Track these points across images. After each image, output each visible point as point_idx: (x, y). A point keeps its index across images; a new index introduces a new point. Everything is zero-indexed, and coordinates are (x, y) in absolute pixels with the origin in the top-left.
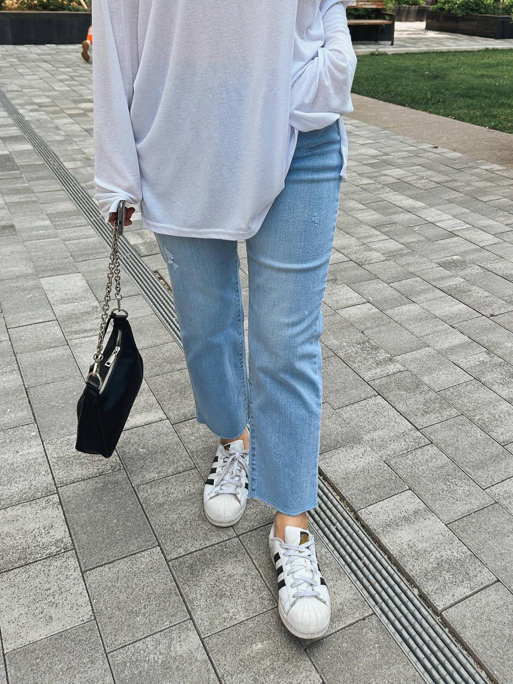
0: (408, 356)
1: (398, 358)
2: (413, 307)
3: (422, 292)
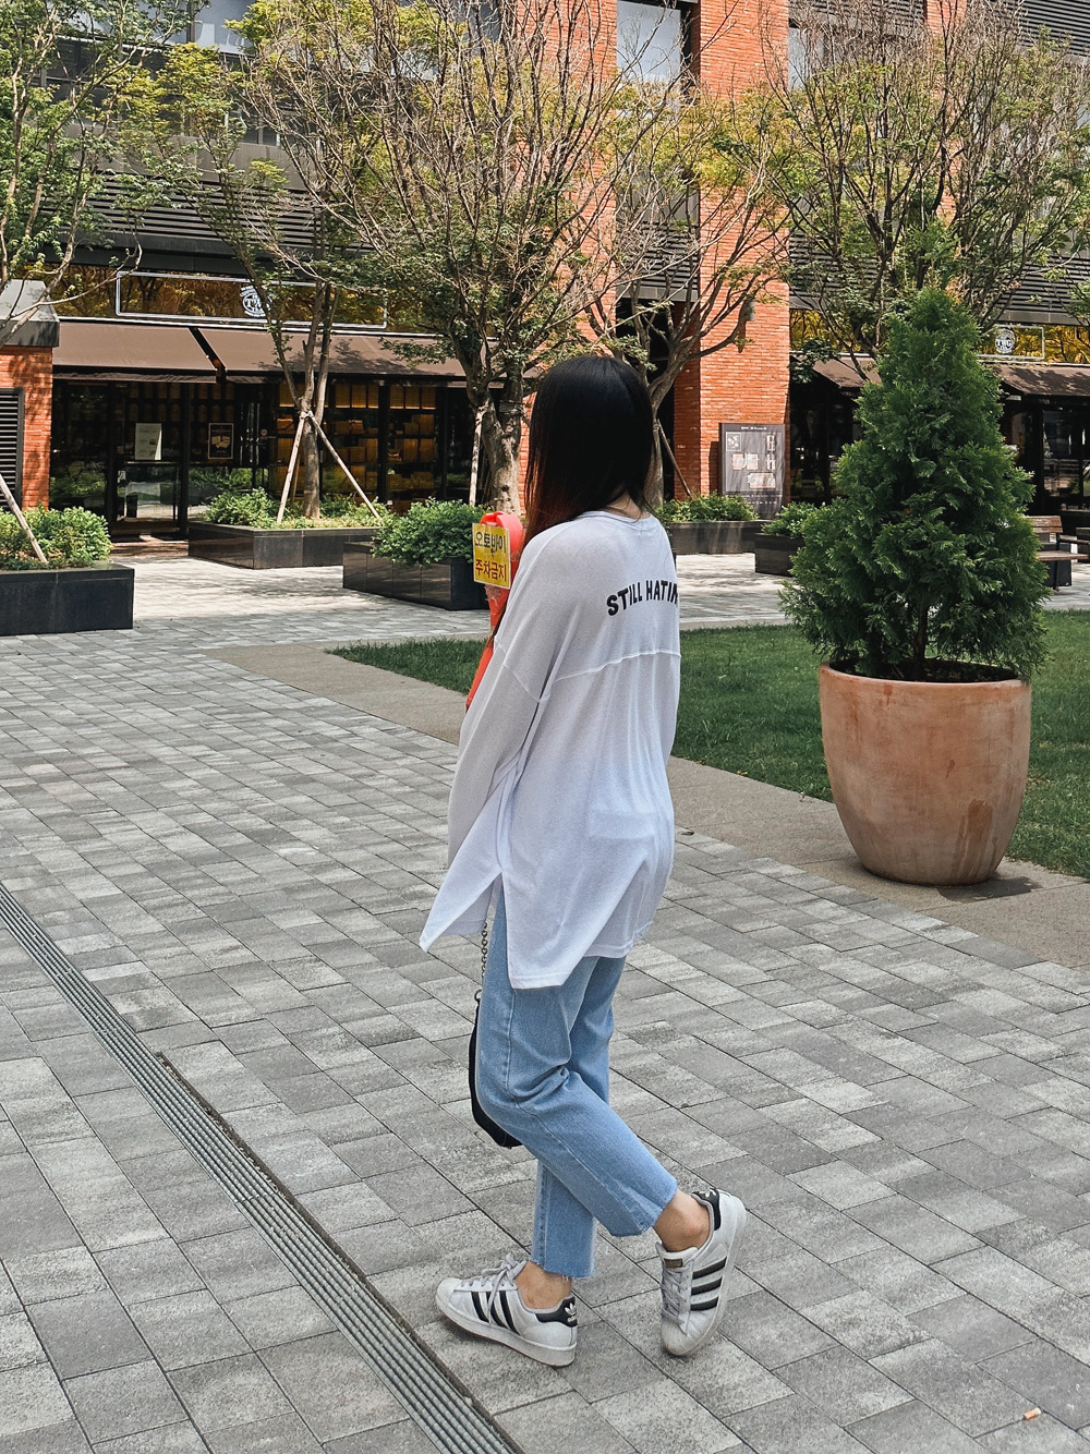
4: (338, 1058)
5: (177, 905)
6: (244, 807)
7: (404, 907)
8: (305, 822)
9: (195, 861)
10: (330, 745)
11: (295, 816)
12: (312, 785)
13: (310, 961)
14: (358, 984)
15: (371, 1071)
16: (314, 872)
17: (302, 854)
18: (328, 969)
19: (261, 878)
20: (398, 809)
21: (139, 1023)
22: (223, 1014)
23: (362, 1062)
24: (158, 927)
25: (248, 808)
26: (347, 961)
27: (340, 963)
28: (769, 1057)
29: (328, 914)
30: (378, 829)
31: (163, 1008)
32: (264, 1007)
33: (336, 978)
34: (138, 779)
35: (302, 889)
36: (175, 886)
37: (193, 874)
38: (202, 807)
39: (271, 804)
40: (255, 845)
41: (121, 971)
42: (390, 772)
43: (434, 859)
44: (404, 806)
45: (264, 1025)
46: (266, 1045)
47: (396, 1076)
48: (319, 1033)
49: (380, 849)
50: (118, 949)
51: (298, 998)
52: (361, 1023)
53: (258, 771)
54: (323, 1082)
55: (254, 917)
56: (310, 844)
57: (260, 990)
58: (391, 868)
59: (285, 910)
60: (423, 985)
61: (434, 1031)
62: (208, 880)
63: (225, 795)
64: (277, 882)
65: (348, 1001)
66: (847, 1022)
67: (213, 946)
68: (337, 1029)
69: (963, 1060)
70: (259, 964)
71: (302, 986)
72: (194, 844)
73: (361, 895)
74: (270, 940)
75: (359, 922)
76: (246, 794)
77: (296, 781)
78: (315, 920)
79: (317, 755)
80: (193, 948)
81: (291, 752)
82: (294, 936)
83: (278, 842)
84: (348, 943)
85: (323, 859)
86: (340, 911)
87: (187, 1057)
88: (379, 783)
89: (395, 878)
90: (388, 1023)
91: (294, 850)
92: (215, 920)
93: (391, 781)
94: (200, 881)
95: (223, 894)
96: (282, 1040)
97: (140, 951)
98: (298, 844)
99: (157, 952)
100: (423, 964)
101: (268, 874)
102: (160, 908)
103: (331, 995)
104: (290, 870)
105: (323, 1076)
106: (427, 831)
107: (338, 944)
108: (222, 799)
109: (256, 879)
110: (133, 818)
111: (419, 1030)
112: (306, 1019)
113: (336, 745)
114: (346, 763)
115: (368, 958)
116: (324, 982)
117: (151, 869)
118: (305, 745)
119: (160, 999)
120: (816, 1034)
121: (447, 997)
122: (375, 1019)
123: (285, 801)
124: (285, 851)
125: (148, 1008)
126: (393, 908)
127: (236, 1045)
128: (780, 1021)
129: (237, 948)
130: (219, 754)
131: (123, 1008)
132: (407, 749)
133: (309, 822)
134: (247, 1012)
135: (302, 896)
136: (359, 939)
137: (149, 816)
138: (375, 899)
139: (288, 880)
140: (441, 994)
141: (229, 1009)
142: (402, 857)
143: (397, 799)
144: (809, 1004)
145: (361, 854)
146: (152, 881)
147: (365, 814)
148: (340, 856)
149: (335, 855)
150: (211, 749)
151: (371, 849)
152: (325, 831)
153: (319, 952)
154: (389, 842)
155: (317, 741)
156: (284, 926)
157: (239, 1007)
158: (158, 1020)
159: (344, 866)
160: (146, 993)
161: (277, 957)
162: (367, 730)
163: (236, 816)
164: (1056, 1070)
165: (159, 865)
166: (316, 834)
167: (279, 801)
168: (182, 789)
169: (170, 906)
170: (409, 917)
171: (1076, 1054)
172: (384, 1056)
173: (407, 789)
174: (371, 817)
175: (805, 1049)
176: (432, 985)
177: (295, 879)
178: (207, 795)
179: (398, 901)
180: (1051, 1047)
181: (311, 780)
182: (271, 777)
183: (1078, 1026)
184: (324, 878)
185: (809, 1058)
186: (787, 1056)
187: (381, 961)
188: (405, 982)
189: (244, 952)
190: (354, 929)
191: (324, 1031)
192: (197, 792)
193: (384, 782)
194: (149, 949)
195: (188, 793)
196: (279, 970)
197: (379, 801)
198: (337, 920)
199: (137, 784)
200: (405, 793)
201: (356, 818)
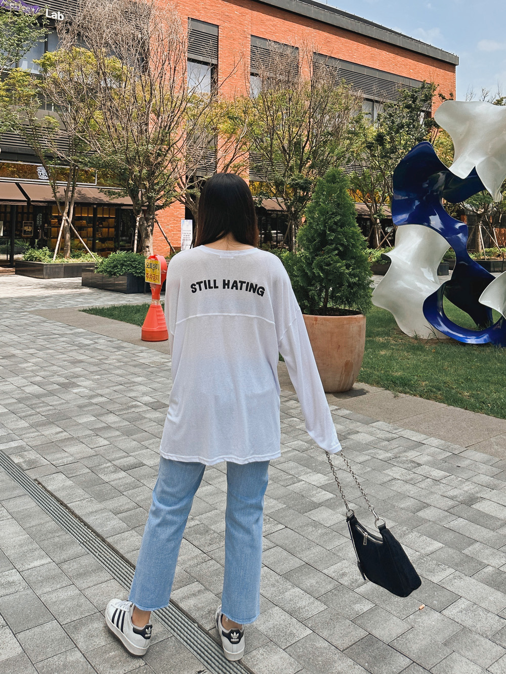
0: (203, 516)
1: (197, 517)
2: (209, 487)
3: (217, 477)
4: (112, 476)
5: (33, 415)
6: (55, 373)
7: (129, 411)
8: (82, 378)
9: (38, 396)
10: (87, 347)
11: (78, 376)
12: (82, 364)
13: (94, 436)
14: (116, 444)
15: (127, 481)
16: (89, 399)
17: (83, 392)
18: (102, 439)
19: (67, 402)
20: (119, 372)
21: (25, 466)
22: (61, 461)
23: (123, 477)
24: (27, 425)
25: (57, 374)
26: (110, 435)
27: (106, 436)
28: (286, 464)
29: (98, 416)
30: (113, 380)
31: (34, 459)
32: (78, 456)
33: (106, 442)
34: (8, 363)
35: (86, 406)
36: (31, 407)
37: (38, 402)
38: (37, 374)
39: (66, 372)
40: (62, 389)
41: (13, 444)
42: (114, 357)
43: (137, 391)
44: (122, 371)
45: (79, 464)
46: (81, 473)
47: (138, 483)
48: (103, 466)
49: (115, 388)
50: (11, 435)
51: (92, 452)
52: (119, 461)
53: (59, 359)
54: (108, 487)
55: (67, 419)
56: (85, 387)
57: (75, 450)
58: (121, 395)
59: (80, 415)
60: (143, 443)
61: (150, 462)
62: (45, 404)
63: (46, 369)
64: (75, 404)
65: (113, 452)
66: (312, 449)
67: (51, 431)
68: (109, 464)
69: (358, 461)
70: (72, 438)
71: (92, 447)
72: (35, 389)
73: (111, 407)
74: (75, 428)
75: (111, 419)
76: (55, 368)
77: (75, 362)
78: (93, 418)
79: (82, 351)
80: (43, 433)
81: (71, 350)
82: (86, 426)
83: (72, 387)
84: (108, 427)
85: (91, 393)
86: (103, 415)
87: (48, 480)
88: (110, 362)
89: (124, 400)
90: (131, 460)
91: (79, 390)
92: (51, 421)
93: (115, 361)
94: (41, 405)
95: (52, 410)
96: (88, 470)
97: (21, 435)
98: (81, 387)
99: (28, 435)
100: (141, 434)
101: (70, 400)
102: (26, 416)
103: (105, 450)
104: (79, 398)
105: (107, 485)
106: (133, 380)
107: (104, 428)
108: (45, 370)
109: (65, 403)
110: (8, 380)
111: (144, 462)
112: (96, 460)
113: (89, 347)
114: (95, 354)
115: (118, 433)
116: (101, 444)
117: (20, 401)
118: (77, 348)
119: (32, 455)
120: (301, 454)
121: (153, 448)
122: (125, 459)
123: (72, 370)
124: (75, 391)
125: (27, 459)
126: (125, 412)
127: (68, 474)
128: (286, 450)
129: (62, 432)
130: (41, 353)
131: (17, 460)
132: (119, 348)
133: (84, 379)
134: (71, 459)
135: (86, 409)
136: (113, 426)
137: (15, 378)
138: (116, 409)
139: (79, 402)
140: (150, 447)
141: (63, 458)
142: (125, 391)
143: (119, 368)
144: (296, 442)
145: (107, 391)
146: (21, 405)
147: (106, 374)
148: (99, 392)
149: (96, 391)
150: (38, 350)
151: (111, 388)
152: (91, 382)
153: (97, 432)
154: (118, 385)
155: (81, 346)
156: (80, 421)
157: (67, 457)
158: (33, 465)
159: (102, 396)
160: (26, 453)
161: (80, 435)
162: (101, 341)
163: (52, 377)
164: (394, 464)
165: (23, 399)
166: (87, 383)
167: (70, 371)
168: (28, 367)
169: (30, 415)
170: (132, 415)
171: (399, 457)
172: (132, 474)
173: (122, 364)
174: (109, 375)
175: (299, 461)
176: (146, 443)
177: (81, 402)
178: (39, 369)
179: (126, 409)
180: (389, 455)
181: (81, 361)
182: (65, 361)
183: (397, 446)
184: (94, 401)
185: (301, 464)
186: (292, 464)
187: (123, 434)
188: (135, 442)
189: (65, 433)
190: (110, 421)
191: (105, 465)
192: (34, 368)
193: (112, 361)
194: (24, 434)
195: (30, 369)
196: (81, 440)
197: (110, 369)
198: (102, 418)
199: (7, 366)
200: (121, 365)
201: (102, 376)
